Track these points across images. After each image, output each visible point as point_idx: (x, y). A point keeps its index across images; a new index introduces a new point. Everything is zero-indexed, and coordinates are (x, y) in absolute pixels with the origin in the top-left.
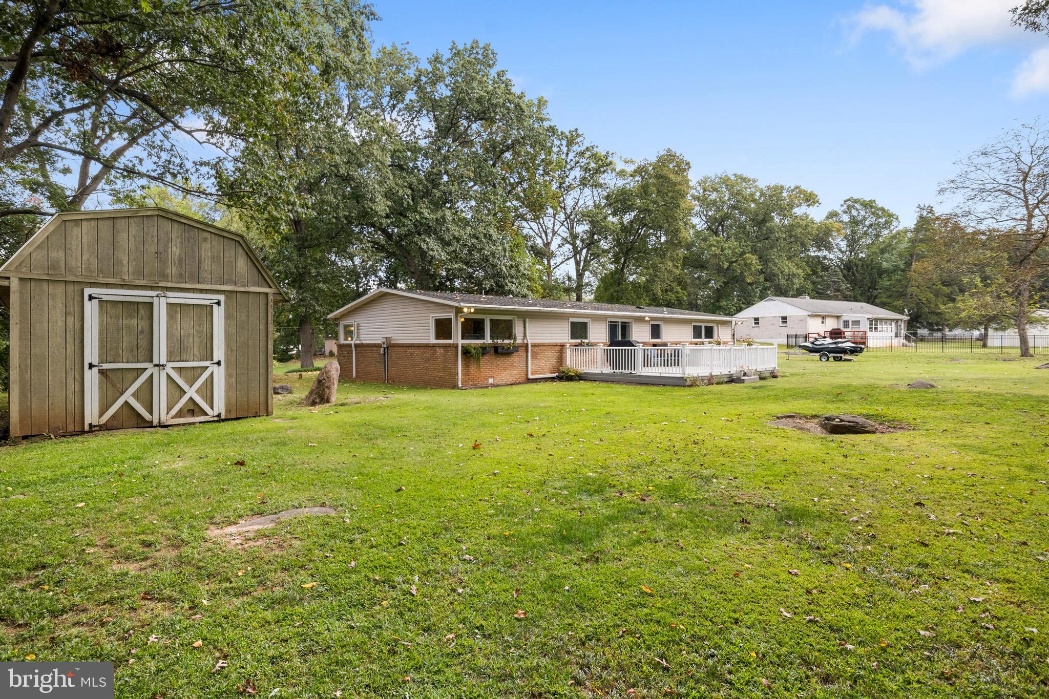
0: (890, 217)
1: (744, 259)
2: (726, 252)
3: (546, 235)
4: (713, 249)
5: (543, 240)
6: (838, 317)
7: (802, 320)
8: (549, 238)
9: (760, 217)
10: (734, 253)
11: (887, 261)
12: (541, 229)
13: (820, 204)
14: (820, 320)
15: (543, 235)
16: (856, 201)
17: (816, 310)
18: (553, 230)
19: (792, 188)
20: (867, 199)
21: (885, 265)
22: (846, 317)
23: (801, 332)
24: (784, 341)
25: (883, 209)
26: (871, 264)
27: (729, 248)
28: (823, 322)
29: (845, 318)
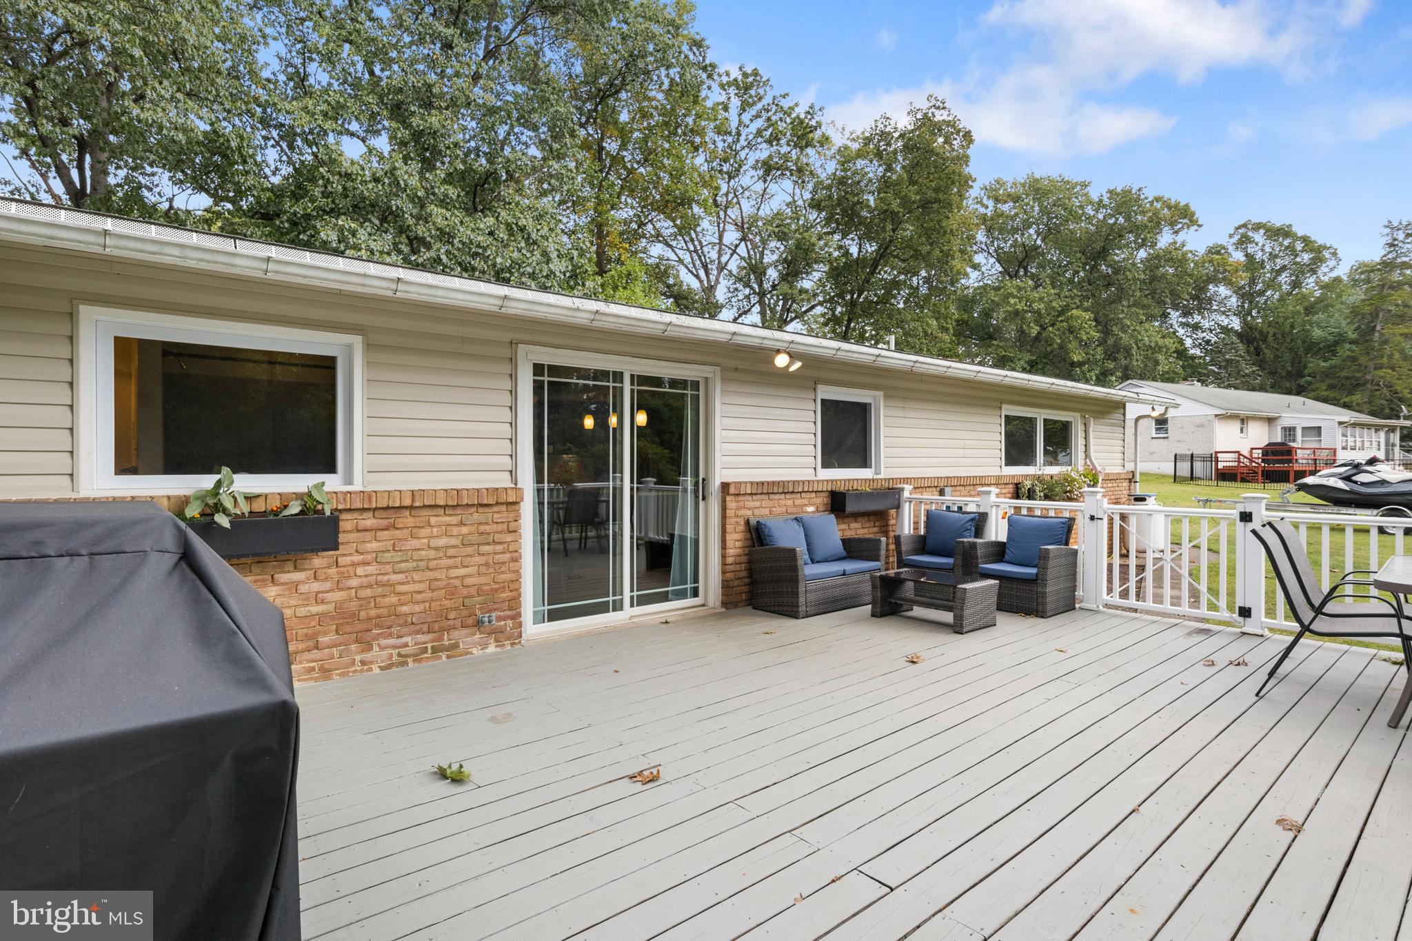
0: (1318, 253)
1: (1067, 320)
2: (1036, 306)
3: (707, 274)
4: (1012, 301)
5: (701, 281)
6: (1270, 420)
7: (1202, 425)
8: (712, 278)
9: (1098, 246)
10: (1049, 308)
11: (1319, 327)
12: (698, 262)
13: (1200, 226)
14: (1237, 425)
15: (702, 273)
16: (1257, 227)
17: (1227, 406)
18: (719, 262)
19: (1150, 199)
20: (1278, 222)
21: (1317, 333)
22: (1287, 420)
23: (1199, 450)
24: (1168, 468)
25: (1306, 240)
26: (1291, 332)
27: (1041, 299)
28: (1242, 431)
29: (1287, 422)
